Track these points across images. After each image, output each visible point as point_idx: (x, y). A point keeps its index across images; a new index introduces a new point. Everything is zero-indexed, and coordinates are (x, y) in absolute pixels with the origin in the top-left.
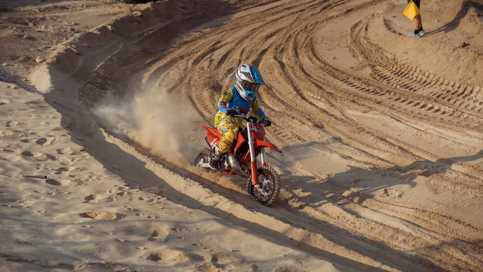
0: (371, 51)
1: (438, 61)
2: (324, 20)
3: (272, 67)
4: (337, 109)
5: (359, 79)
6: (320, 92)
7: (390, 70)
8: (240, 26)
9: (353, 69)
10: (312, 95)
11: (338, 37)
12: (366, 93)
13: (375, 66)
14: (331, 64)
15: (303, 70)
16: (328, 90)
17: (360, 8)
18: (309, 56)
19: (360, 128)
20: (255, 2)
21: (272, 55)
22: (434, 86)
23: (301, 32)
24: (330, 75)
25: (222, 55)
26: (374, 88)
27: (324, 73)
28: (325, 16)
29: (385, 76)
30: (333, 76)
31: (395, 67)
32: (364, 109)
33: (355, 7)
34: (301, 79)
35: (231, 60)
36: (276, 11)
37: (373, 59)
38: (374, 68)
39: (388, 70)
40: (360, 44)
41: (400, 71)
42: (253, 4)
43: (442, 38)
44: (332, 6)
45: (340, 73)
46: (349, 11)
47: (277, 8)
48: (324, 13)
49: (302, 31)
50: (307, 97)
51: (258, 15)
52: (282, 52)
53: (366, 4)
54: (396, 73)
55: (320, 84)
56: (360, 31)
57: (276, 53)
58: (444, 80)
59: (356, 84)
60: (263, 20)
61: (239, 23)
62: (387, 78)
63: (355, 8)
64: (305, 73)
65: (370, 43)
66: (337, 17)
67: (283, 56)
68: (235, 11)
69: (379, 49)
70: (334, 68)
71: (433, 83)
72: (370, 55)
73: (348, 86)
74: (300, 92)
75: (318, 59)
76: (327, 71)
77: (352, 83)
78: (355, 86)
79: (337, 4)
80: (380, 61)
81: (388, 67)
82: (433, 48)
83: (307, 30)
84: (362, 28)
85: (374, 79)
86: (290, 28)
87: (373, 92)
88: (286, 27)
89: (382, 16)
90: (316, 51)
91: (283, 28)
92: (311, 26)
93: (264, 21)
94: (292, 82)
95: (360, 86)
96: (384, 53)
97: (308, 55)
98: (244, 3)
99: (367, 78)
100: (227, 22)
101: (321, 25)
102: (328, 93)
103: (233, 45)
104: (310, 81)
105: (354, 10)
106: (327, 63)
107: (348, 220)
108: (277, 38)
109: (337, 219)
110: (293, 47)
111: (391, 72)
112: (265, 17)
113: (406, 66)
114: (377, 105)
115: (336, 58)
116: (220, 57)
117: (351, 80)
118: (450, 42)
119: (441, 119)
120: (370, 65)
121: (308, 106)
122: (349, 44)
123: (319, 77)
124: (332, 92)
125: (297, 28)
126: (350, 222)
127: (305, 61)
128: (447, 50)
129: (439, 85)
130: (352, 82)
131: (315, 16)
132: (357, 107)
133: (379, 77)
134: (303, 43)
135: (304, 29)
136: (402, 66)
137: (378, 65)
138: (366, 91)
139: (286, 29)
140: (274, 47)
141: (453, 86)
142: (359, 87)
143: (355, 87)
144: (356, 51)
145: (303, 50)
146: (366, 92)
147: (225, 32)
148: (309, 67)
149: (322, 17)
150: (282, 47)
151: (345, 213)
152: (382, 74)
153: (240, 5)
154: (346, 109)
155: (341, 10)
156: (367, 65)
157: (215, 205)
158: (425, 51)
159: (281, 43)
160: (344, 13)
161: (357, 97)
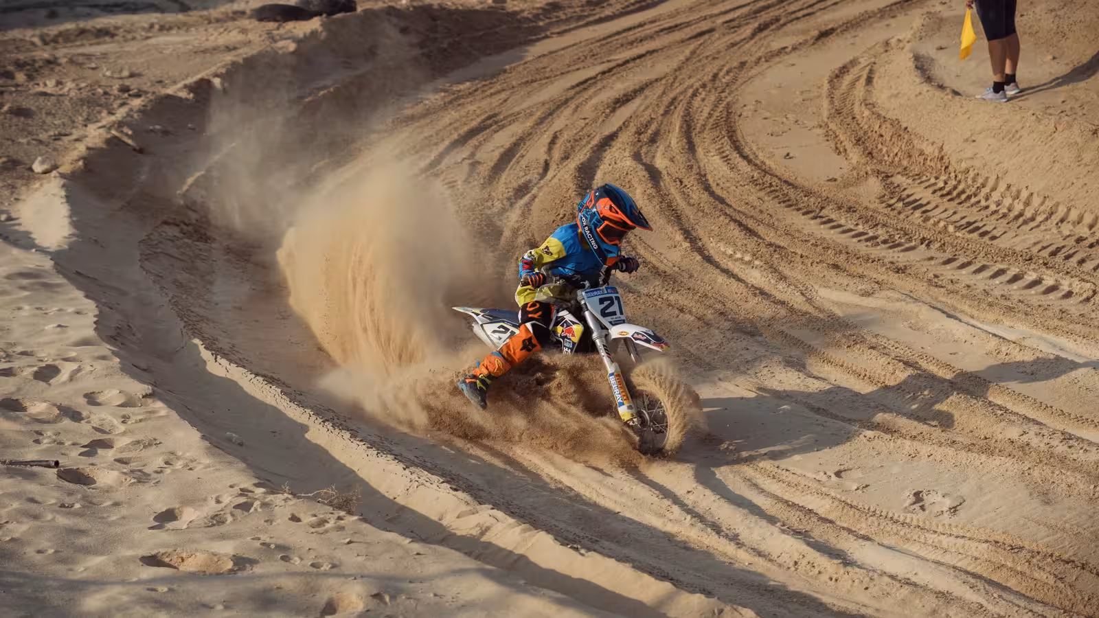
0: (882, 136)
1: (1054, 162)
2: (760, 59)
3: (627, 180)
4: (793, 287)
5: (850, 208)
6: (751, 243)
7: (929, 186)
8: (547, 75)
9: (833, 183)
10: (730, 252)
11: (796, 101)
12: (867, 246)
13: (892, 176)
14: (779, 170)
15: (707, 188)
16: (771, 237)
17: (853, 26)
18: (723, 152)
19: (851, 335)
20: (586, 14)
21: (628, 150)
22: (1042, 227)
23: (701, 90)
24: (776, 200)
25: (502, 150)
26: (887, 232)
27: (762, 194)
28: (763, 49)
29: (916, 201)
30: (784, 202)
31: (943, 178)
32: (863, 287)
33: (841, 23)
34: (703, 211)
35: (523, 163)
36: (638, 35)
37: (886, 158)
38: (888, 182)
39: (927, 184)
40: (854, 118)
41: (955, 188)
42: (580, 18)
43: (1063, 102)
44: (782, 22)
45: (802, 194)
46: (825, 34)
47: (640, 29)
48: (760, 39)
49: (704, 86)
50: (717, 258)
51: (592, 46)
52: (653, 140)
53: (870, 17)
54: (944, 192)
55: (751, 223)
56: (853, 84)
57: (640, 144)
58: (1069, 210)
59: (843, 222)
60: (605, 60)
61: (544, 68)
62: (921, 206)
63: (840, 26)
64: (712, 194)
65: (879, 116)
66: (794, 49)
67: (656, 151)
68: (534, 37)
69: (901, 131)
70: (786, 182)
71: (1039, 219)
72: (880, 146)
73: (822, 226)
74: (700, 244)
75: (745, 158)
76: (768, 190)
77: (830, 221)
78: (839, 226)
79: (793, 16)
80: (905, 163)
81: (924, 178)
82: (1041, 127)
83: (718, 83)
84: (858, 79)
85: (890, 209)
86: (675, 78)
87: (885, 242)
88: (665, 77)
89: (908, 47)
90: (740, 139)
91: (656, 80)
92: (728, 72)
93: (608, 61)
94: (678, 218)
95: (852, 227)
96: (915, 142)
97: (719, 149)
98: (557, 17)
99: (872, 206)
100: (513, 65)
101: (753, 72)
102: (770, 245)
103: (529, 123)
104: (726, 214)
105: (839, 31)
106: (767, 169)
107: (820, 573)
108: (641, 105)
109: (793, 569)
110: (681, 127)
111: (931, 190)
112: (610, 52)
113: (971, 174)
114: (897, 275)
115: (791, 155)
116: (496, 155)
117: (828, 212)
118: (1084, 111)
119: (1062, 311)
120: (878, 172)
121: (721, 279)
122: (826, 120)
123: (747, 203)
124: (782, 244)
125: (692, 80)
126: (824, 578)
127: (713, 163)
128: (1075, 134)
129: (1057, 224)
130: (833, 216)
131: (739, 48)
132: (845, 281)
133: (901, 204)
134: (707, 118)
135: (711, 80)
136: (960, 176)
137: (899, 173)
138: (867, 240)
139: (664, 82)
140: (632, 129)
141: (1091, 227)
142: (850, 230)
143: (841, 229)
144: (842, 138)
145: (707, 135)
146: (868, 243)
147: (508, 93)
148: (723, 180)
149: (755, 49)
150: (653, 127)
151: (813, 555)
152: (909, 196)
153: (547, 21)
154: (816, 287)
155: (804, 32)
156: (870, 173)
157: (483, 533)
158: (1021, 137)
159: (652, 118)
160: (812, 41)
161: (843, 257)
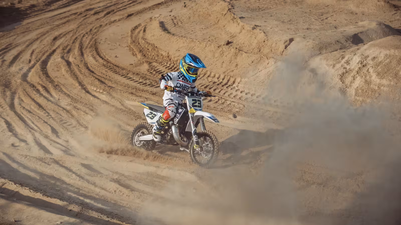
0: (148, 49)
1: (206, 57)
2: (107, 24)
3: (59, 66)
4: (117, 101)
5: (137, 74)
6: (103, 86)
7: (164, 66)
8: (30, 30)
9: (132, 66)
10: (95, 89)
11: (119, 38)
12: (143, 86)
13: (152, 63)
14: (113, 61)
15: (88, 68)
16: (110, 84)
17: (139, 13)
18: (93, 56)
19: (136, 116)
20: (44, 8)
21: (59, 55)
22: (202, 79)
23: (86, 35)
24: (112, 72)
25: (13, 56)
26: (150, 81)
27: (106, 70)
28: (108, 20)
29: (160, 71)
30: (115, 72)
31: (169, 63)
32: (141, 100)
33: (135, 12)
34: (86, 76)
35: (22, 60)
36: (63, 16)
37: (150, 57)
38: (151, 65)
39: (163, 65)
40: (139, 44)
41: (173, 66)
42: (43, 10)
43: (209, 37)
44: (115, 11)
45: (121, 69)
46: (130, 16)
47: (64, 14)
48: (107, 17)
49: (87, 33)
50: (90, 91)
51: (47, 20)
52: (69, 52)
53: (146, 10)
54: (170, 68)
55: (103, 80)
56: (139, 32)
57: (64, 53)
58: (211, 73)
59: (135, 78)
60: (52, 24)
61: (29, 27)
62: (162, 72)
63: (135, 13)
64: (89, 70)
65: (147, 43)
66: (119, 20)
67: (70, 56)
68: (25, 17)
69: (155, 48)
70: (115, 65)
71: (201, 76)
72: (148, 53)
73: (128, 80)
74: (85, 87)
75: (101, 57)
76: (109, 68)
77: (130, 78)
78: (133, 80)
79: (119, 9)
80: (156, 58)
81: (163, 63)
82: (201, 46)
83: (92, 32)
84: (141, 30)
85: (151, 74)
86: (77, 31)
87: (149, 85)
88: (73, 30)
89: (157, 19)
90: (100, 51)
91: (70, 31)
92: (95, 29)
93: (53, 25)
94: (77, 78)
95: (138, 80)
96: (160, 51)
97: (92, 55)
98: (34, 9)
99: (145, 73)
100: (18, 26)
101: (105, 28)
102: (109, 87)
103: (24, 47)
104: (94, 77)
105: (134, 14)
106: (109, 61)
107: (123, 194)
108: (64, 40)
109: (114, 193)
110: (79, 47)
111: (165, 67)
112: (53, 22)
113: (178, 61)
114: (152, 96)
115: (117, 56)
116: (11, 58)
117: (130, 75)
118: (216, 40)
119: (208, 106)
120: (147, 62)
121: (92, 98)
122: (130, 44)
123: (102, 73)
124: (114, 86)
125: (83, 31)
126: (125, 195)
127: (90, 59)
128: (213, 47)
129: (207, 78)
130: (131, 77)
131: (100, 20)
132: (134, 98)
133: (154, 72)
134: (88, 44)
135: (89, 31)
136: (175, 62)
137: (154, 62)
138: (143, 84)
139: (73, 32)
140: (61, 48)
141: (218, 78)
142: (138, 81)
143: (134, 81)
144: (135, 50)
145: (88, 50)
146: (143, 85)
147: (16, 36)
148: (93, 65)
149: (105, 21)
150: (69, 47)
151: (121, 188)
152: (157, 69)
153: (30, 11)
154: (125, 100)
155: (123, 15)
156: (144, 62)
157: (3, 185)
158: (195, 49)
159: (68, 44)
160: (126, 18)
161: (134, 90)
